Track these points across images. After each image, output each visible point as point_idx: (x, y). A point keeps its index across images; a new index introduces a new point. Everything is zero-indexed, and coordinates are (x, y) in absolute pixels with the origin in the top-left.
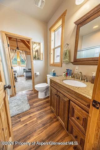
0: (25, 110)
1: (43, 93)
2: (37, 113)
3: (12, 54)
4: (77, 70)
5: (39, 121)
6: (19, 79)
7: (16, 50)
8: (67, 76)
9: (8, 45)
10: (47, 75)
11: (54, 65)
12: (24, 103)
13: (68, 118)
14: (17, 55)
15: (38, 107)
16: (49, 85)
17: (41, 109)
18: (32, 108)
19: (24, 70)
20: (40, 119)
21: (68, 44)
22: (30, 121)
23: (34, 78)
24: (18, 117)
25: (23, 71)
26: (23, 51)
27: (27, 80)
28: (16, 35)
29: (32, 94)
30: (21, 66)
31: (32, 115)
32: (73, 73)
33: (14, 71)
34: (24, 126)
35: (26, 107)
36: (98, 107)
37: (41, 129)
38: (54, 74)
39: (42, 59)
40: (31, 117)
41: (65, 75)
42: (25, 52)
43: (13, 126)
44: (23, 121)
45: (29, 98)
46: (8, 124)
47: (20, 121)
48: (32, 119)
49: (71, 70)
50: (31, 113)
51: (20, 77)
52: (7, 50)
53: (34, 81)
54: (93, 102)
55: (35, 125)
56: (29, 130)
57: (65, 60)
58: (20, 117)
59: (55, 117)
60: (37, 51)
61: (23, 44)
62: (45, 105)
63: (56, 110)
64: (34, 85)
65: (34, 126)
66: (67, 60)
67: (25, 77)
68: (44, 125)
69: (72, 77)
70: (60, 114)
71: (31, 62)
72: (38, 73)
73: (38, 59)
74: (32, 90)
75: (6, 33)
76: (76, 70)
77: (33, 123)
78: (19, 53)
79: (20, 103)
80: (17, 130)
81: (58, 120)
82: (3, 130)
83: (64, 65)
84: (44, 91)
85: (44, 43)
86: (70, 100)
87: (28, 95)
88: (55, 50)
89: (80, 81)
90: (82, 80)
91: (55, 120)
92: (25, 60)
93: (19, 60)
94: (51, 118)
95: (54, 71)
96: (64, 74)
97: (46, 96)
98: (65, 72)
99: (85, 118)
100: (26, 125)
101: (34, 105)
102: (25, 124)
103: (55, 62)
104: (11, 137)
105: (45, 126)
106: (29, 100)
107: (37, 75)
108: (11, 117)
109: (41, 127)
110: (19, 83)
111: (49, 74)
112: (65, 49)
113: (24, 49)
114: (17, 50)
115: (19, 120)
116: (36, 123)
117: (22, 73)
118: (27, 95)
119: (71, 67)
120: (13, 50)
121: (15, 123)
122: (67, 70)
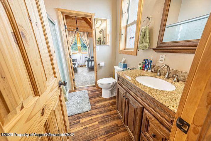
0: (85, 110)
1: (109, 91)
2: (99, 116)
3: (71, 37)
4: (162, 60)
5: (102, 127)
6: (79, 70)
7: (75, 32)
8: (144, 70)
9: (65, 26)
10: (115, 67)
11: (126, 52)
12: (84, 101)
13: (140, 131)
14: (77, 38)
15: (100, 109)
16: (117, 81)
17: (105, 112)
18: (94, 109)
19: (86, 58)
20: (103, 124)
21: (149, 18)
22: (90, 124)
23: (96, 70)
24: (77, 117)
25: (84, 59)
26: (84, 32)
27: (90, 71)
28: (74, 11)
29: (95, 91)
30: (82, 53)
31: (93, 117)
32: (154, 66)
33: (73, 60)
34: (84, 129)
35: (87, 107)
36: (186, 130)
37: (103, 136)
38: (125, 66)
39: (108, 44)
40: (91, 119)
41: (140, 68)
42: (87, 33)
43: (71, 127)
44: (83, 123)
45: (90, 96)
46: (65, 125)
47: (79, 122)
48: (93, 123)
49: (151, 61)
50: (92, 115)
51: (81, 68)
52: (64, 33)
53: (96, 74)
54: (177, 121)
55: (97, 130)
56: (89, 135)
57: (142, 45)
58: (79, 118)
59: (123, 126)
60: (102, 31)
61: (85, 22)
62: (110, 107)
63: (123, 116)
64: (97, 79)
65: (95, 131)
66: (146, 44)
67: (87, 68)
68: (107, 132)
69: (152, 71)
70: (128, 123)
71: (94, 48)
72: (102, 64)
73: (104, 43)
74: (95, 86)
75: (62, 11)
76: (160, 62)
77: (94, 127)
78: (80, 36)
79: (80, 100)
80: (76, 133)
81: (126, 130)
82: (59, 132)
83: (140, 52)
84: (109, 88)
85: (111, 19)
86: (144, 107)
87: (90, 92)
88: (128, 28)
89: (165, 80)
90: (168, 77)
91: (122, 129)
92: (87, 45)
93: (79, 45)
94: (117, 125)
95: (124, 62)
96: (140, 66)
97: (113, 96)
98: (142, 64)
99: (166, 139)
100: (86, 128)
101: (96, 105)
102: (85, 126)
103: (127, 47)
104: (68, 139)
105: (109, 135)
106: (90, 98)
107: (101, 67)
108: (68, 117)
109: (104, 135)
110: (79, 75)
111: (117, 65)
112: (143, 27)
113: (86, 29)
114: (77, 32)
115: (78, 120)
116: (98, 127)
117: (84, 62)
118: (88, 91)
119: (152, 56)
120: (72, 31)
121: (74, 124)
122: (144, 60)
